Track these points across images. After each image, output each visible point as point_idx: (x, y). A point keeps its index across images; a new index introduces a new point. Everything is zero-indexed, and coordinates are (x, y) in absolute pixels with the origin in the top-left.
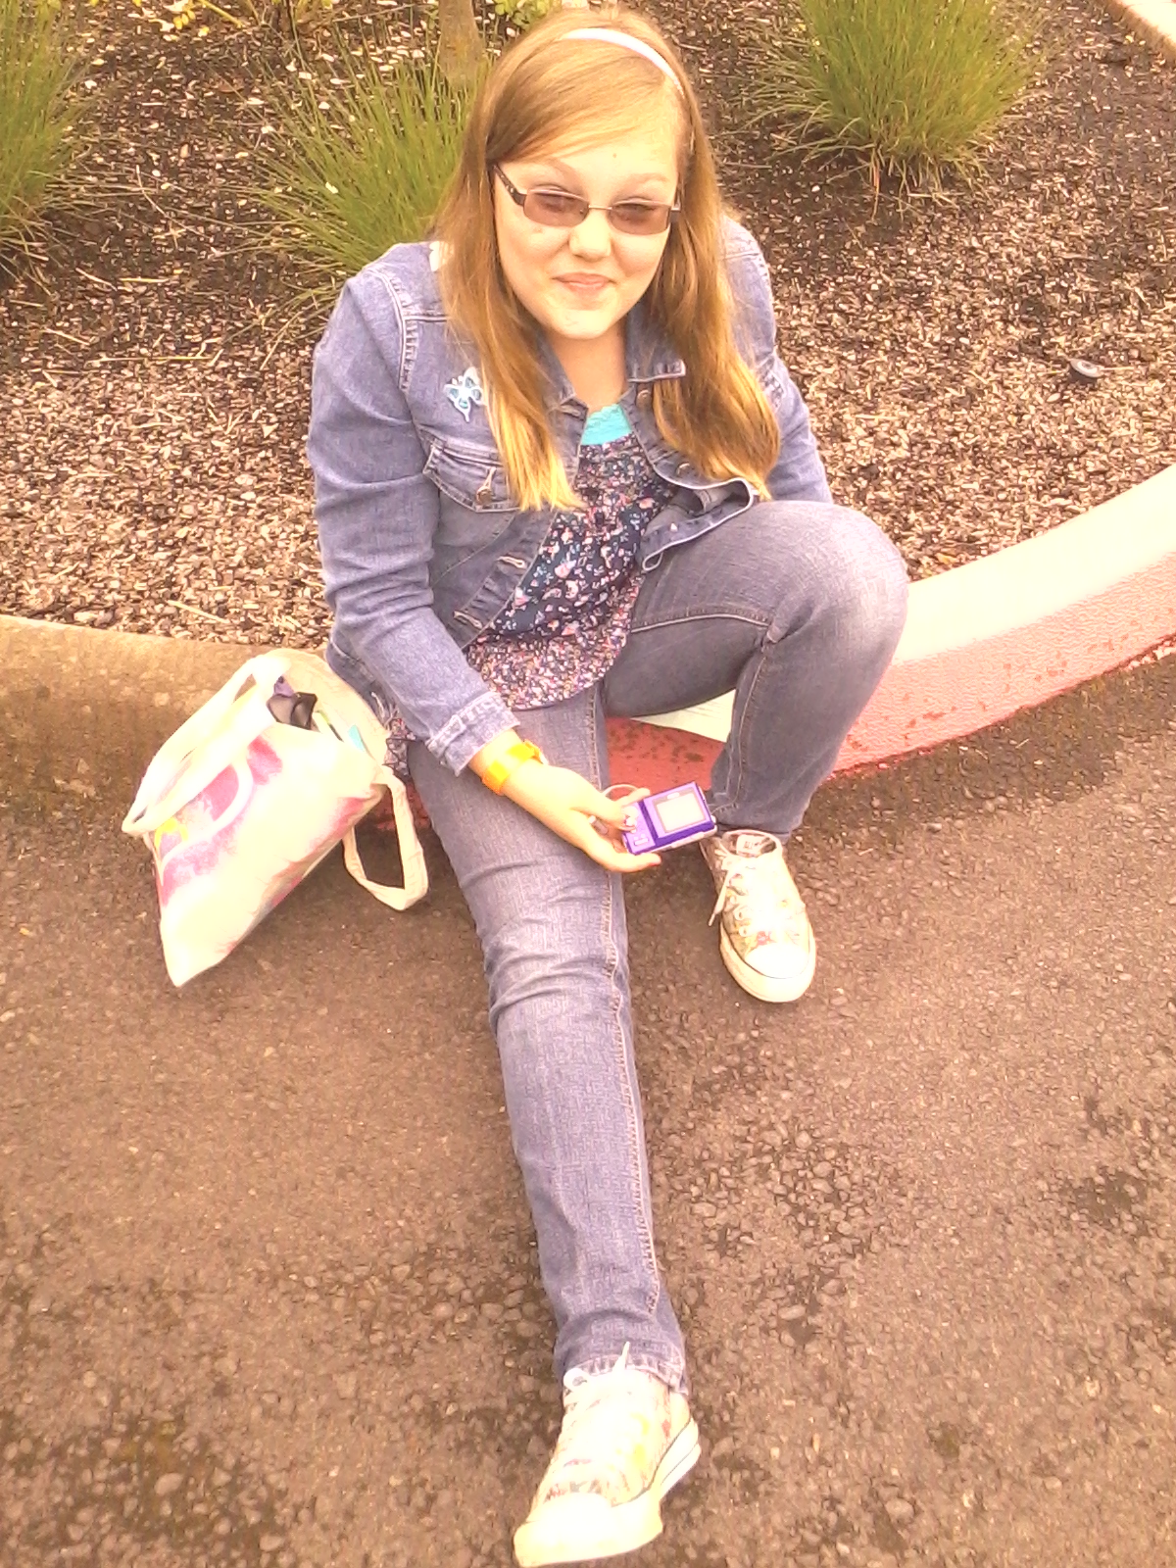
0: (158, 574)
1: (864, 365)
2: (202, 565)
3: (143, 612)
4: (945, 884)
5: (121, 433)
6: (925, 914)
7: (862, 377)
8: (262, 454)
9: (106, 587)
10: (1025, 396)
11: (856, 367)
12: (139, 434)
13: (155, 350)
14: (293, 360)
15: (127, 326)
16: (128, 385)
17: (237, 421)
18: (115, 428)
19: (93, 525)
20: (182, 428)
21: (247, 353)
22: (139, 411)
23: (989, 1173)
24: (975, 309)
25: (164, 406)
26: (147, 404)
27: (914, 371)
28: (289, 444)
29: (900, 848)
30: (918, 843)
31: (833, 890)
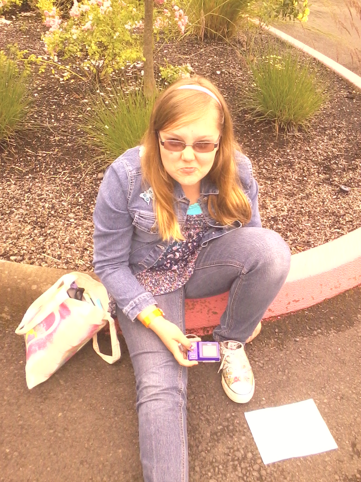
0: (40, 245)
1: (273, 185)
2: (54, 242)
3: (33, 257)
4: (300, 360)
5: (33, 199)
6: (293, 371)
7: (272, 189)
8: (78, 207)
9: (22, 248)
10: (325, 196)
11: (270, 186)
12: (39, 200)
13: (47, 173)
14: (91, 178)
15: (39, 166)
16: (37, 184)
17: (71, 197)
18: (31, 198)
19: (20, 228)
20: (53, 198)
21: (76, 176)
22: (40, 192)
24: (309, 169)
25: (48, 191)
26: (42, 190)
27: (289, 188)
28: (87, 204)
29: (285, 347)
30: (291, 345)
31: (262, 362)
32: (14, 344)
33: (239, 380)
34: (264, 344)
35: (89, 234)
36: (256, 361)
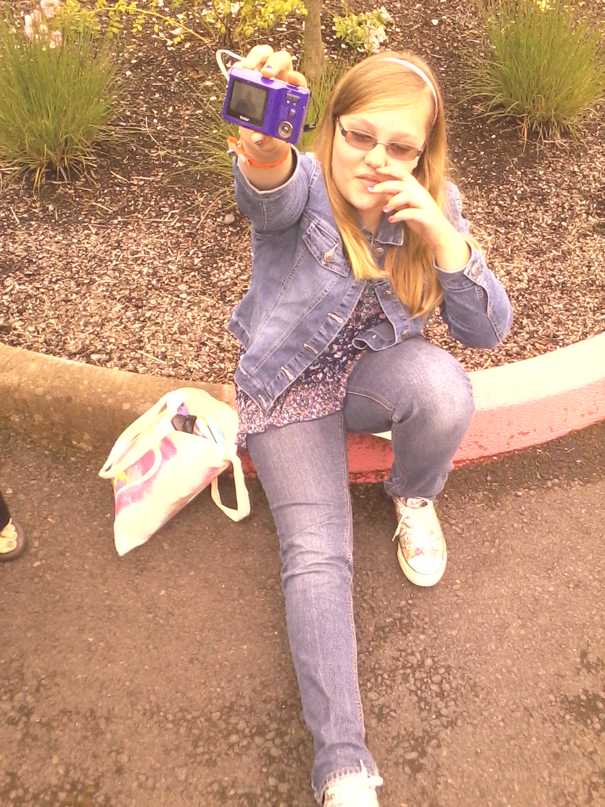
0: (135, 336)
1: (509, 236)
2: (157, 332)
3: (125, 356)
4: (520, 526)
5: (125, 260)
6: (507, 541)
7: (507, 242)
8: (193, 274)
9: (108, 341)
10: (594, 256)
11: (504, 236)
12: (133, 260)
13: (145, 215)
14: (213, 224)
15: (133, 202)
16: (130, 234)
17: (182, 255)
18: (121, 257)
19: (105, 308)
20: (154, 258)
21: (190, 219)
22: (134, 248)
23: (524, 688)
24: (572, 206)
25: (147, 246)
26: (138, 245)
27: (535, 240)
28: (206, 269)
29: (499, 504)
30: (508, 502)
31: (460, 525)
32: (98, 488)
33: (422, 552)
34: (467, 499)
35: (209, 319)
36: (451, 525)
